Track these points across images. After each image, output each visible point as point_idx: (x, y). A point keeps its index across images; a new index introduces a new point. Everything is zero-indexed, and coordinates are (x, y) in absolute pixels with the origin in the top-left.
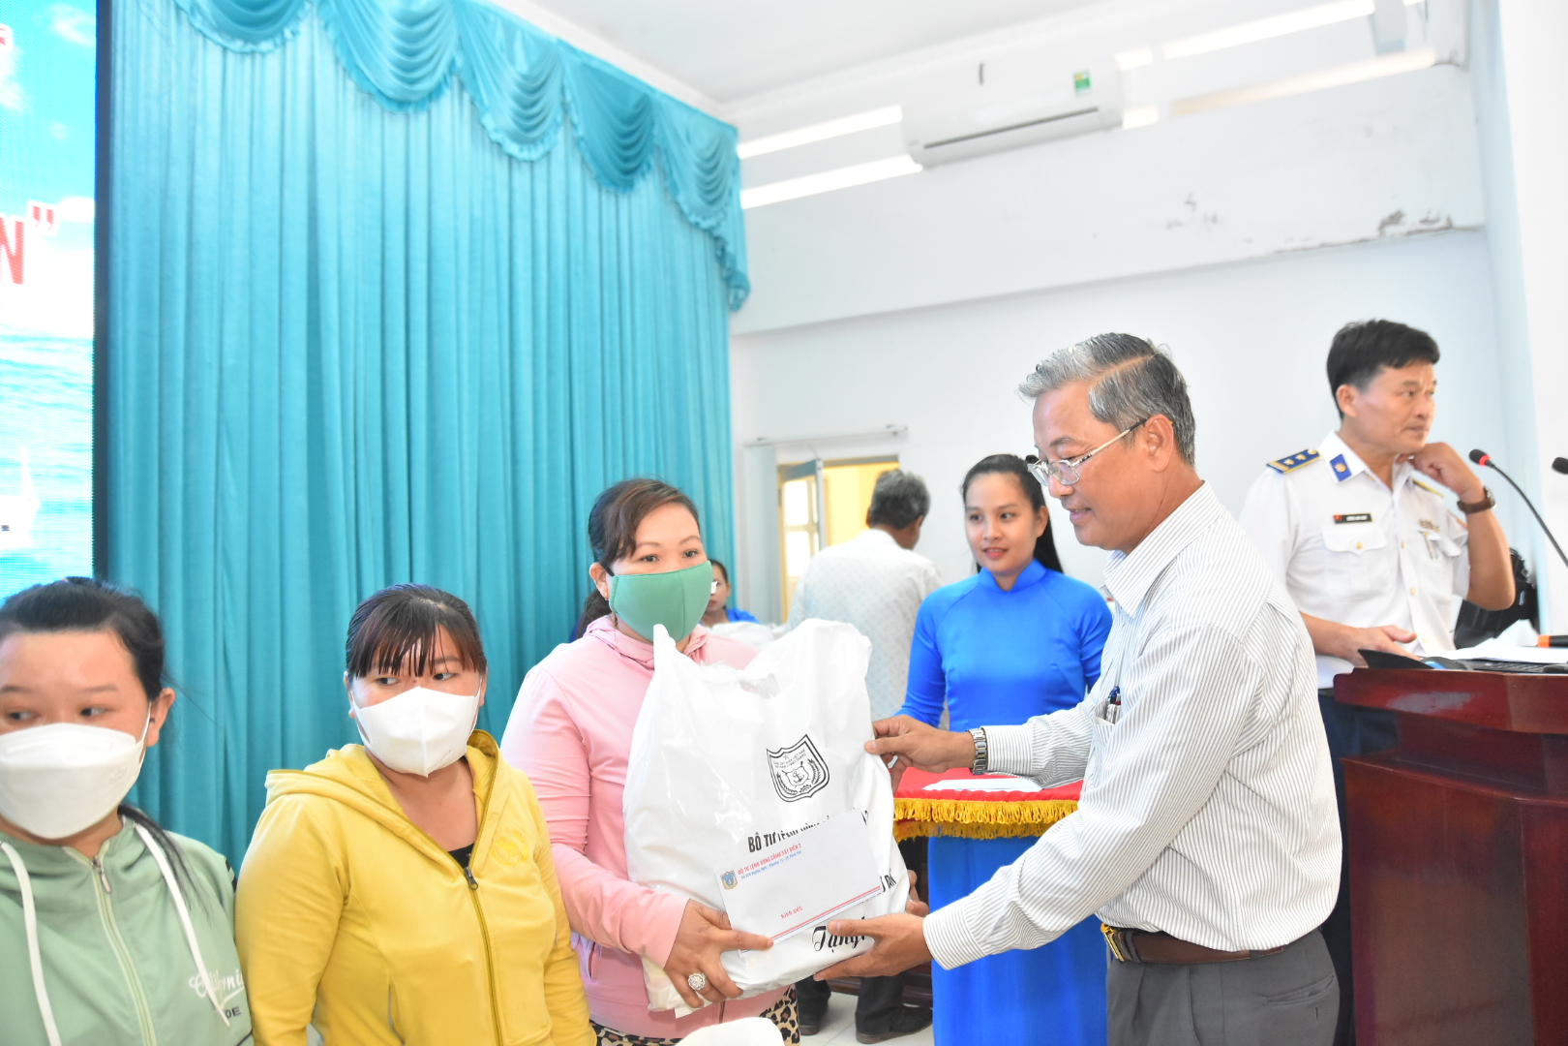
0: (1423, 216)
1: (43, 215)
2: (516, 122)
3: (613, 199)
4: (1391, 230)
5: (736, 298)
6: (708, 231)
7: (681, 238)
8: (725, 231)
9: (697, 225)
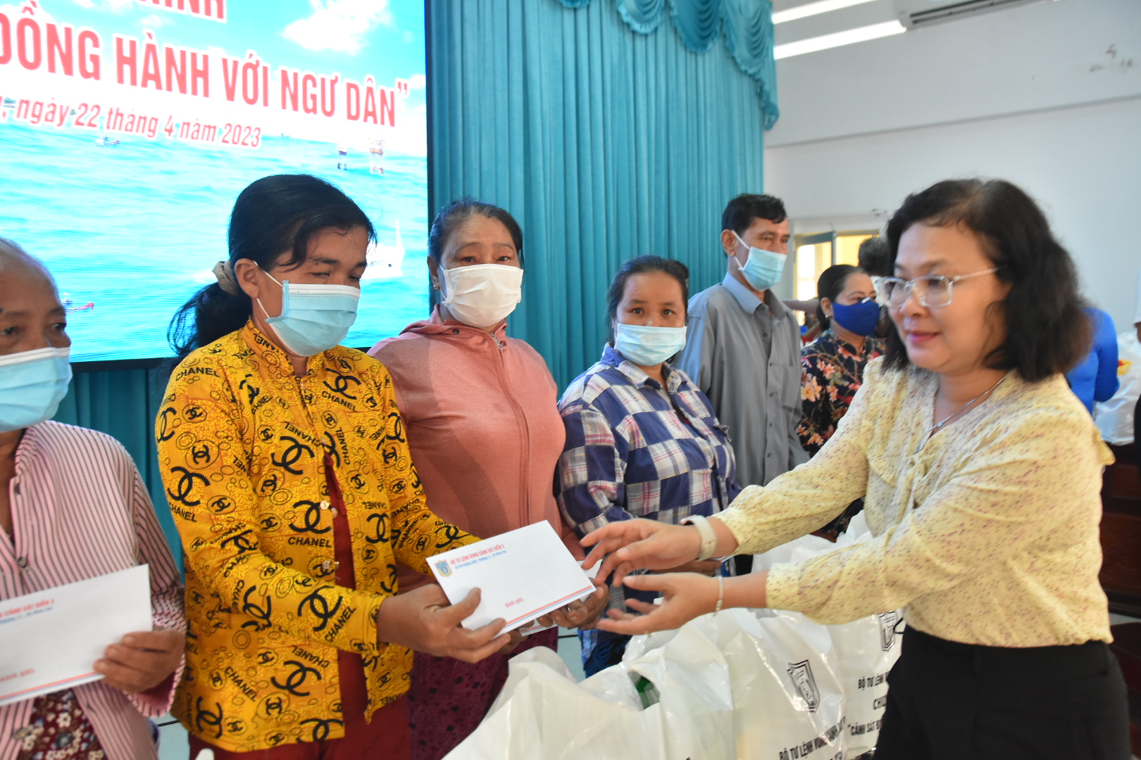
1: (403, 86)
2: (638, 8)
3: (693, 56)
5: (769, 121)
6: (752, 76)
7: (735, 80)
8: (764, 75)
9: (746, 72)
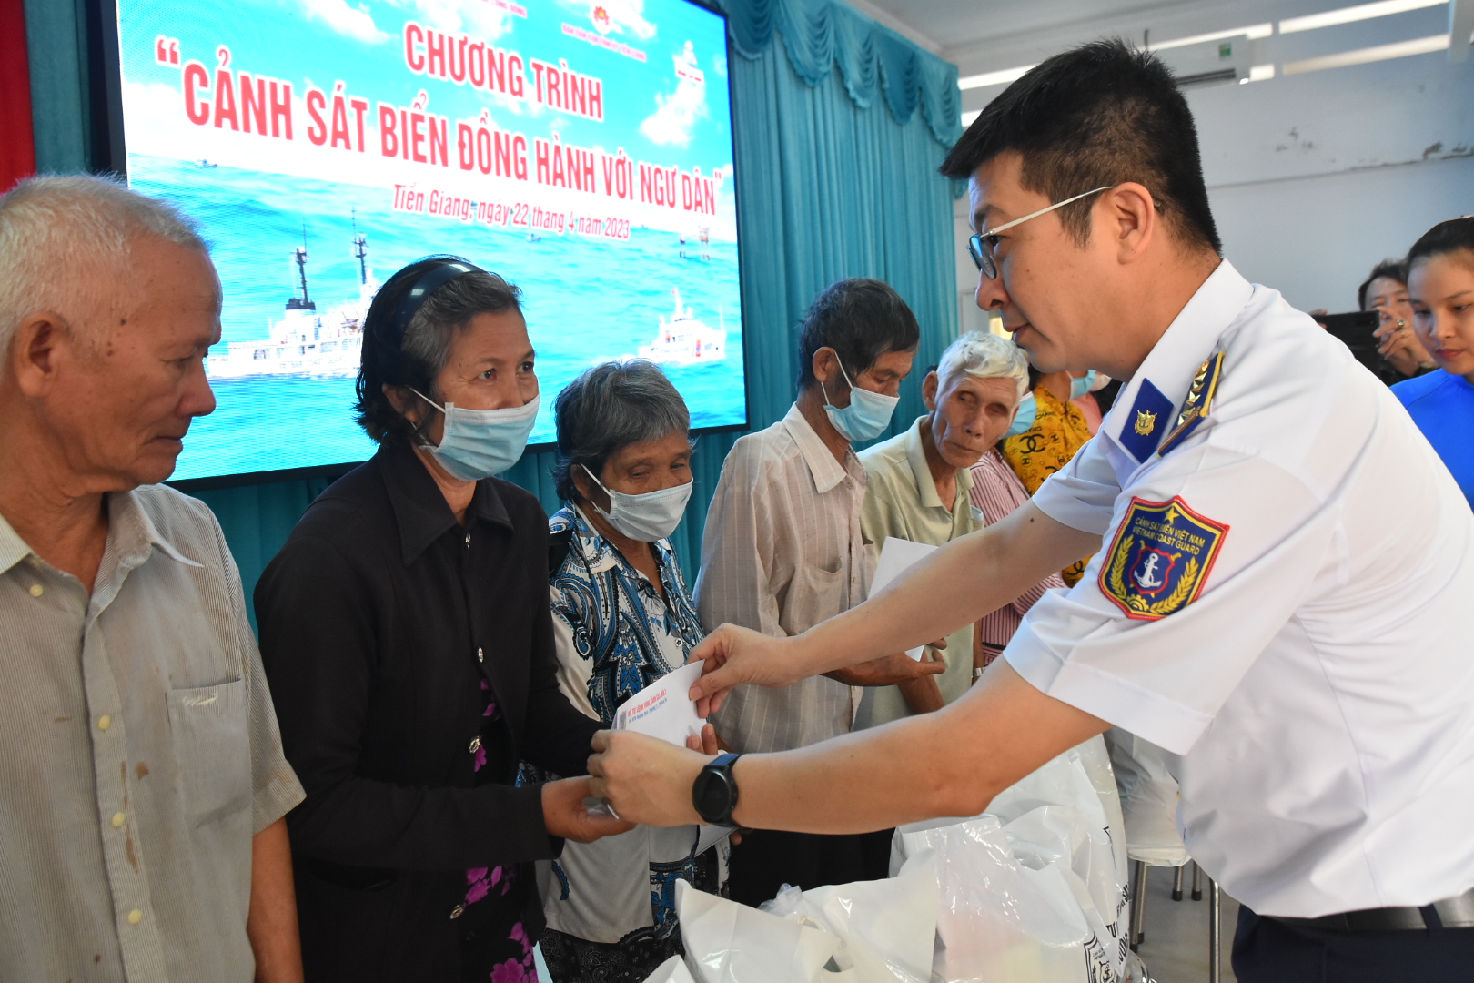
0: (1455, 146)
1: (718, 176)
2: (862, 83)
3: (899, 128)
4: (1432, 155)
5: (960, 190)
6: (944, 145)
9: (940, 142)
